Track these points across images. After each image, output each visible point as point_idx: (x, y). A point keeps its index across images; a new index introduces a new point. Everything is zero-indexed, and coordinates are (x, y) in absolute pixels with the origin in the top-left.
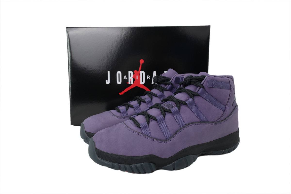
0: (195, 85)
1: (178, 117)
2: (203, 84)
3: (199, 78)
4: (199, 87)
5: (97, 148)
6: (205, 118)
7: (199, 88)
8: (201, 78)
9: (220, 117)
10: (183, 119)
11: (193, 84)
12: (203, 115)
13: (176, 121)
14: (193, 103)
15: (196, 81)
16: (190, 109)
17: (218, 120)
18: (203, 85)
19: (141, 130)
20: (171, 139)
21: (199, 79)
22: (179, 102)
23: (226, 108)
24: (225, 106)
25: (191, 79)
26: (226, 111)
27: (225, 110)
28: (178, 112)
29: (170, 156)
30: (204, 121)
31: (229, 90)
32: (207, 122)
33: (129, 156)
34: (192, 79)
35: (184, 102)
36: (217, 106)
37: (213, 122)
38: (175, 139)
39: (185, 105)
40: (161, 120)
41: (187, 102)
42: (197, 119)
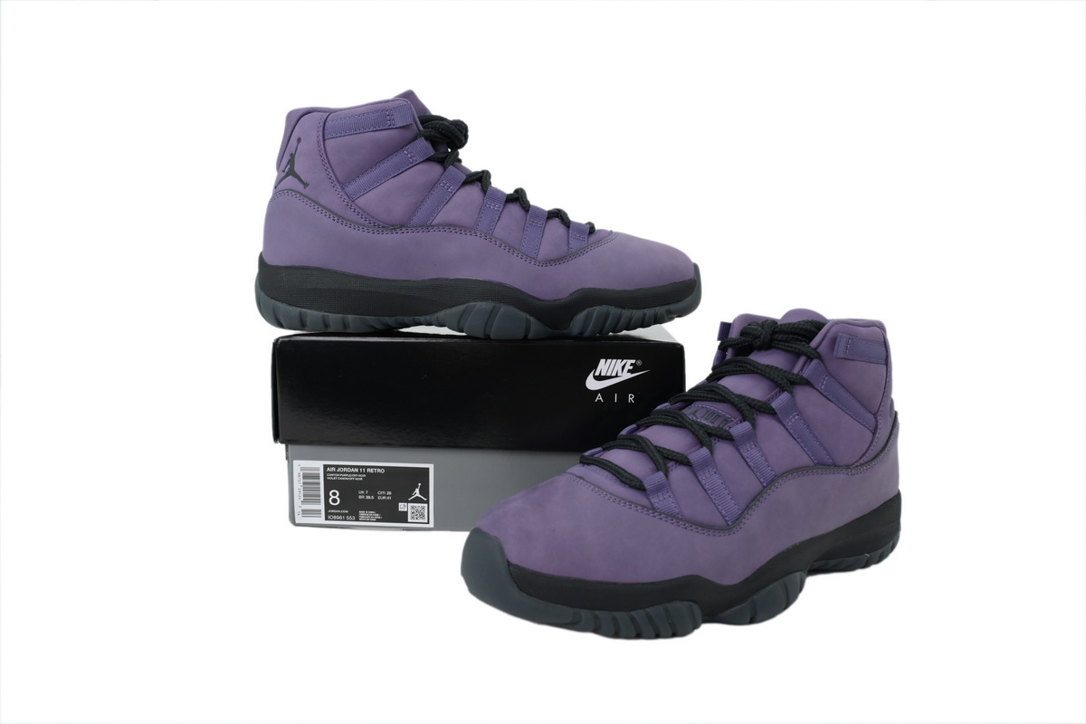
0: (786, 348)
1: (751, 452)
2: (818, 347)
3: (802, 329)
4: (806, 355)
5: (514, 560)
6: (828, 453)
7: (803, 359)
8: (807, 330)
9: (865, 449)
10: (766, 461)
11: (778, 348)
12: (821, 445)
13: (749, 466)
14: (793, 407)
15: (791, 336)
16: (782, 428)
17: (860, 458)
18: (819, 350)
19: (647, 497)
20: (742, 525)
21: (802, 332)
22: (749, 405)
23: (877, 421)
24: (875, 415)
25: (774, 333)
26: (879, 431)
27: (876, 428)
28: (751, 437)
29: (742, 578)
30: (826, 464)
31: (885, 367)
32: (833, 466)
33: (624, 584)
34: (776, 333)
35: (765, 403)
36: (856, 417)
37: (848, 467)
38: (754, 521)
39: (769, 414)
40: (705, 464)
41: (774, 405)
42: (805, 460)
